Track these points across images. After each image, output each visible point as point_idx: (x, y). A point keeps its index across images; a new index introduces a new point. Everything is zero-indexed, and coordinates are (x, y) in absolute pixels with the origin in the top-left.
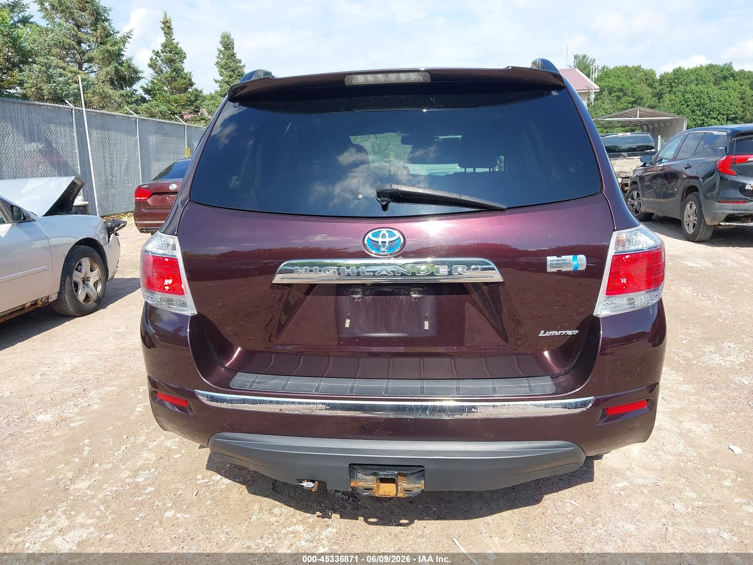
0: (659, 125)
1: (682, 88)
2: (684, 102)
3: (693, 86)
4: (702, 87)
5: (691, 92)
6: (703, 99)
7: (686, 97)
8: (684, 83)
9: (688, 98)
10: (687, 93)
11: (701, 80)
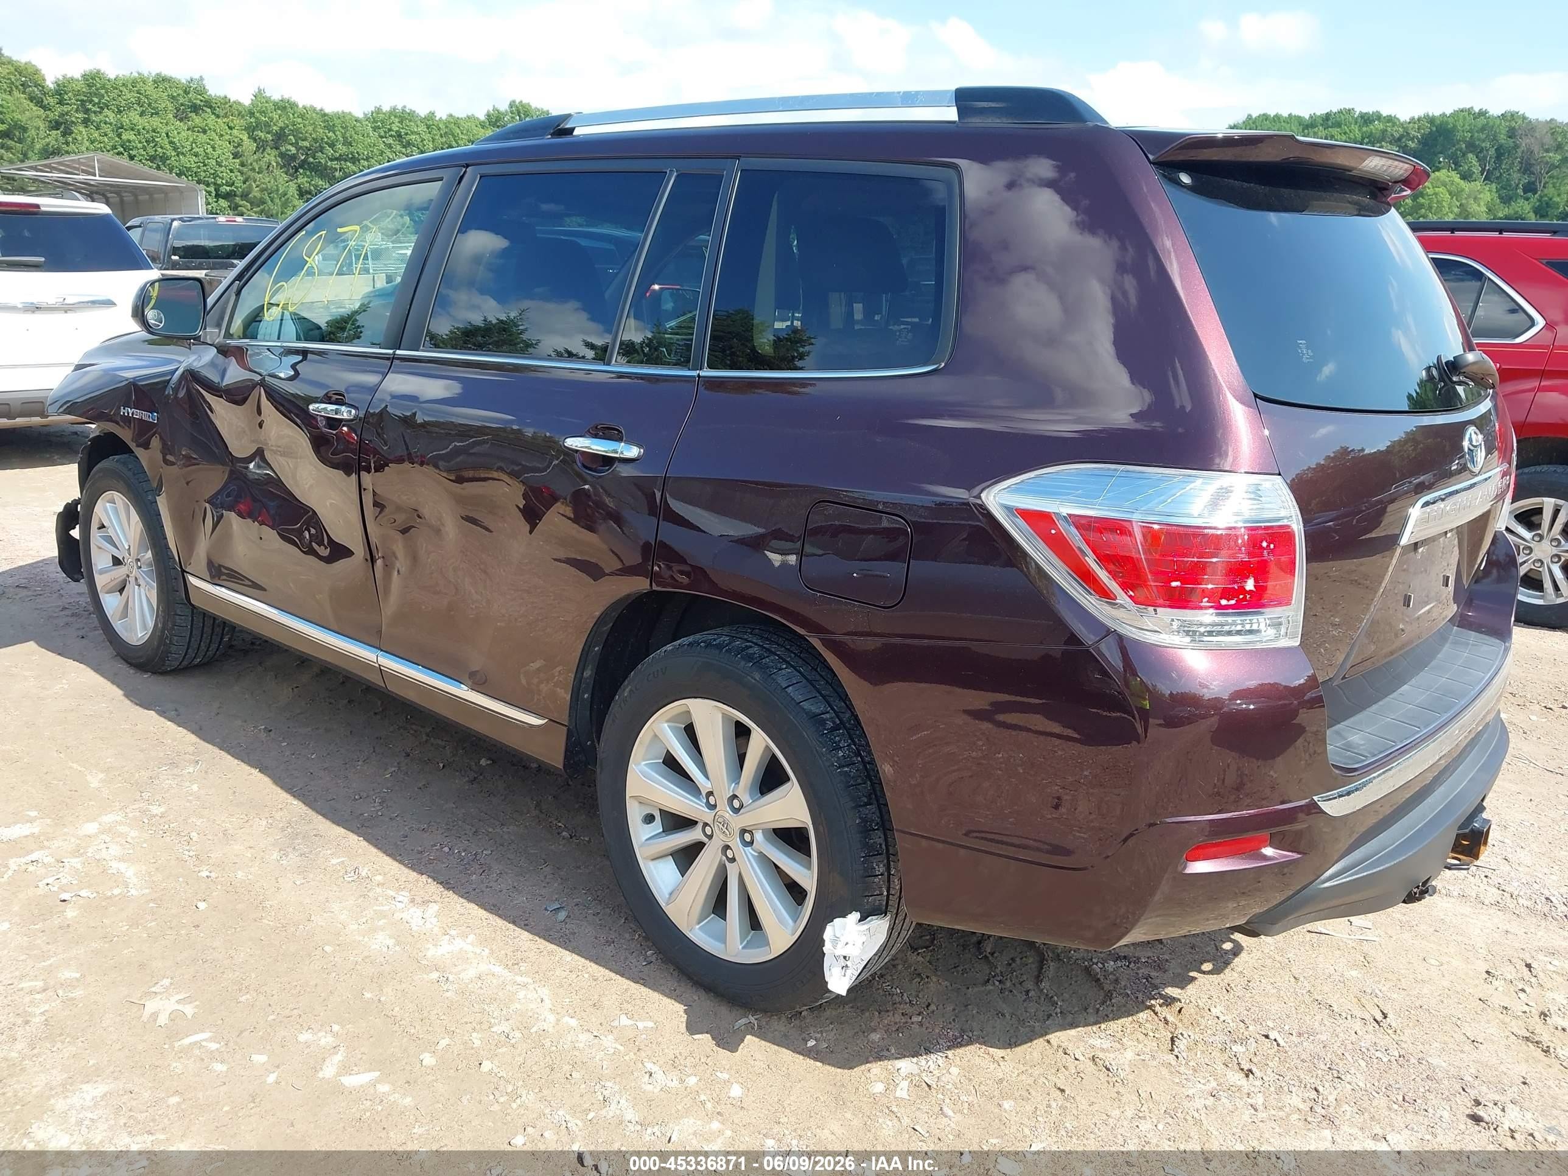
0: (136, 196)
1: (111, 116)
2: (122, 149)
3: (134, 116)
4: (156, 121)
5: (132, 129)
6: (162, 147)
7: (124, 137)
8: (113, 107)
9: (129, 141)
10: (126, 130)
11: (150, 105)
